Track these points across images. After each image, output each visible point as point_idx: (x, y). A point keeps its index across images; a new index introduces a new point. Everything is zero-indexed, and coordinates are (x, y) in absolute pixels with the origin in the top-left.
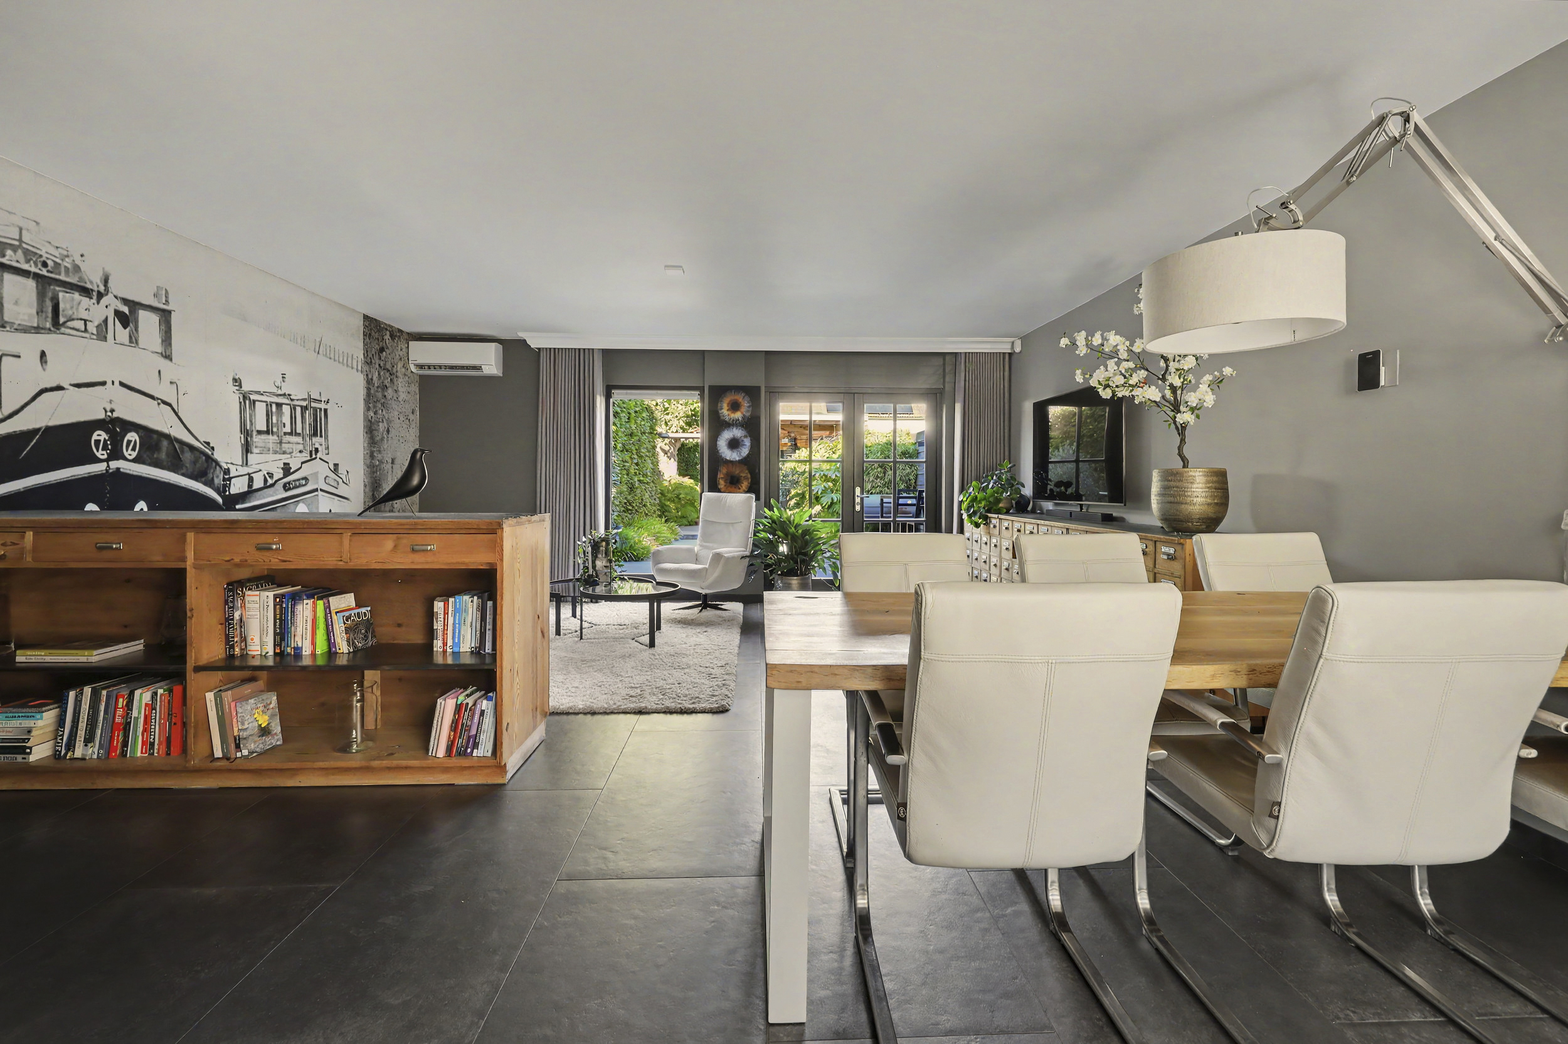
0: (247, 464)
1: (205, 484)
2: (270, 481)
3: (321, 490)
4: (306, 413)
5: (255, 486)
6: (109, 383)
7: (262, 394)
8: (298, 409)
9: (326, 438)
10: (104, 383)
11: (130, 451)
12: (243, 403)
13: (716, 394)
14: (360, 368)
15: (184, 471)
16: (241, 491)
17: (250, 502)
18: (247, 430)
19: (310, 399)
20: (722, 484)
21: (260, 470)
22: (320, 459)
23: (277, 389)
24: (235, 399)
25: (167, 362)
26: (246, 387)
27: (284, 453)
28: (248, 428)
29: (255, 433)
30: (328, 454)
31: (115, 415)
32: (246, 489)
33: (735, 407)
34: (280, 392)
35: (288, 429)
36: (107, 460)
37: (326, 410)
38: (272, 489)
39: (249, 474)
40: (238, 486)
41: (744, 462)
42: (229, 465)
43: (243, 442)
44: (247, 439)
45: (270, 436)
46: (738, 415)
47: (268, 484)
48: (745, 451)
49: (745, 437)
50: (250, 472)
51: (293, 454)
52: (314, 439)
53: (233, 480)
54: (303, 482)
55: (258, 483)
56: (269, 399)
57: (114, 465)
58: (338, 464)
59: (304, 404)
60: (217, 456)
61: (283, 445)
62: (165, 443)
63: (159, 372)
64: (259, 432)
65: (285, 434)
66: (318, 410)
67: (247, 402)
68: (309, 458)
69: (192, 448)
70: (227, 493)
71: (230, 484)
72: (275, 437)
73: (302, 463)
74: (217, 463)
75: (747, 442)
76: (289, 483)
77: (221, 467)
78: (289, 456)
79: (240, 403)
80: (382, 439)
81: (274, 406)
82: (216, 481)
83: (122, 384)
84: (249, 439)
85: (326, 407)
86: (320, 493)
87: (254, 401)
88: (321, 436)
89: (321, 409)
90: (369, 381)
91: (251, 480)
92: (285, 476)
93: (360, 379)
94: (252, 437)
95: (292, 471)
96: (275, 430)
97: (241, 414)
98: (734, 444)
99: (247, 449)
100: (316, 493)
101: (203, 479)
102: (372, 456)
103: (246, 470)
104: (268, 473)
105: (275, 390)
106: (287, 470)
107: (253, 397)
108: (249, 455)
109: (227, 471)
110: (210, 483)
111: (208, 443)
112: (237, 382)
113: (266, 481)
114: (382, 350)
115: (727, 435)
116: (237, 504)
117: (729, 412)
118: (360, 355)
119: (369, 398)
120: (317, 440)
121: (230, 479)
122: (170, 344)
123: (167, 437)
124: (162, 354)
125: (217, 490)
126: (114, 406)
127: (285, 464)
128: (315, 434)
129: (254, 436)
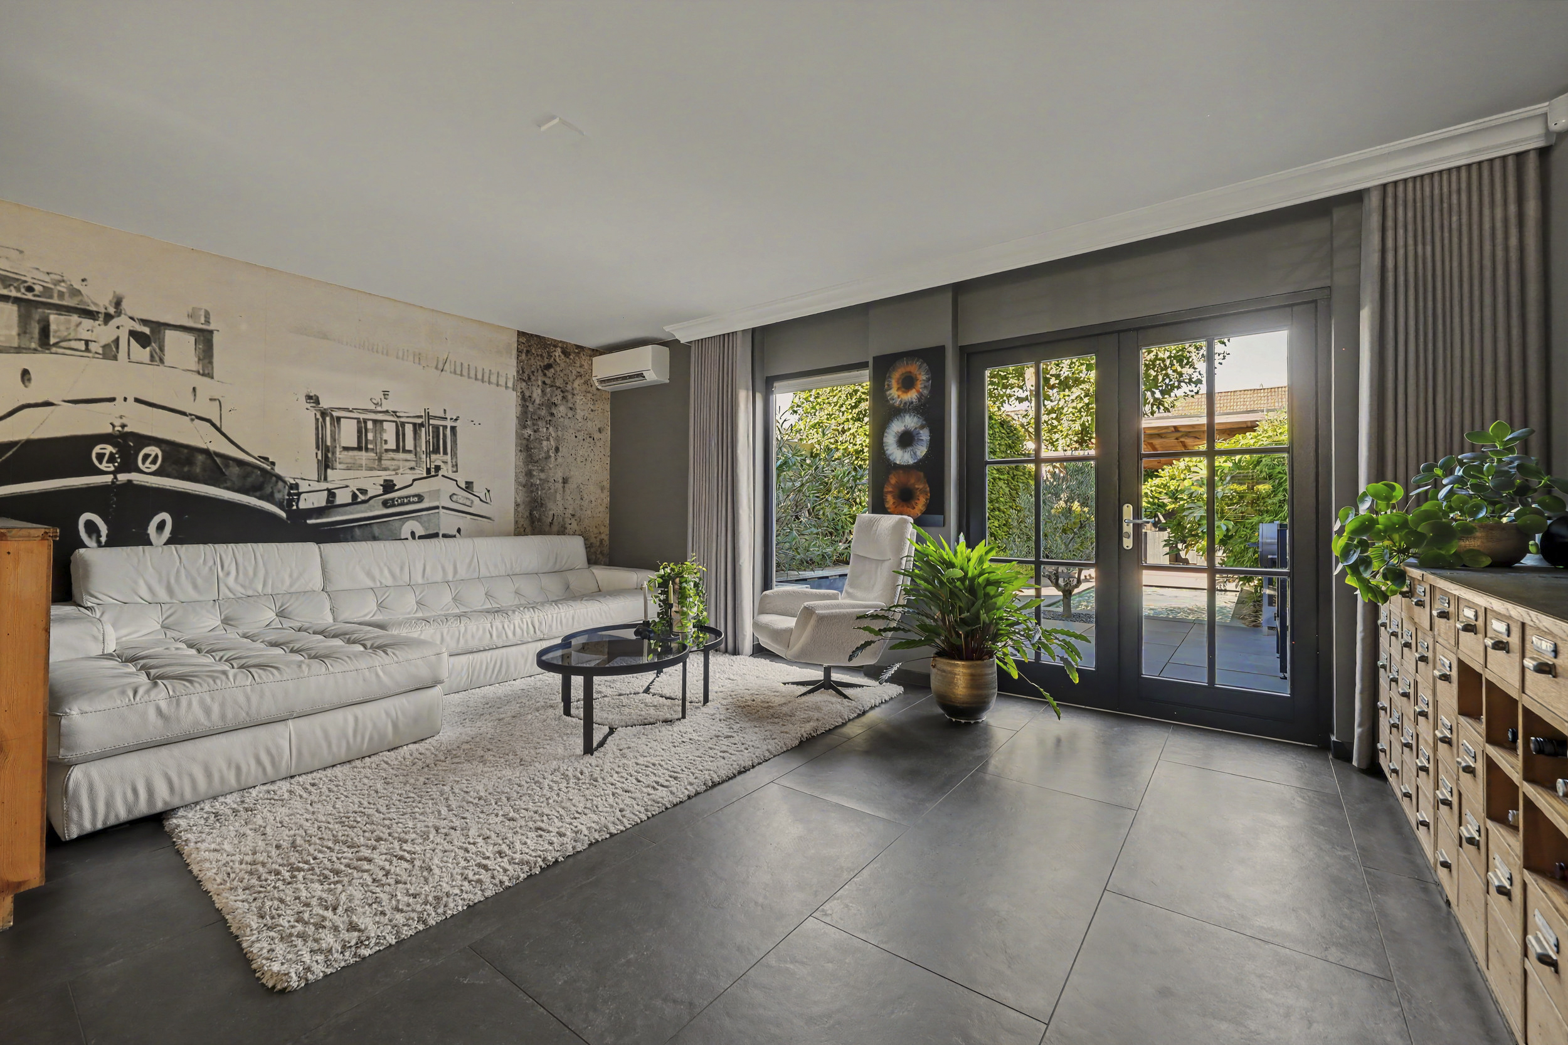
0: (326, 479)
1: (260, 498)
2: (361, 497)
3: (443, 508)
4: (421, 430)
5: (338, 501)
6: (120, 399)
7: (351, 411)
8: (409, 429)
9: (454, 454)
10: (113, 400)
11: (147, 464)
12: (321, 420)
13: (882, 367)
14: (510, 384)
15: (229, 484)
16: (316, 506)
17: (327, 517)
18: (326, 445)
19: (429, 417)
20: (890, 501)
21: (347, 486)
22: (443, 476)
23: (374, 406)
24: (309, 416)
25: (206, 380)
26: (325, 404)
27: (385, 469)
28: (329, 443)
29: (338, 450)
30: (457, 471)
31: (126, 429)
32: (323, 504)
33: (908, 383)
34: (379, 409)
35: (392, 445)
36: (114, 473)
37: (453, 429)
38: (367, 505)
39: (328, 490)
40: (311, 501)
41: (919, 465)
42: (297, 481)
43: (320, 457)
44: (326, 457)
45: (363, 453)
46: (912, 396)
47: (359, 500)
48: (922, 450)
49: (922, 427)
50: (330, 488)
51: (401, 471)
52: (433, 457)
53: (303, 496)
54: (416, 499)
55: (343, 497)
56: (362, 416)
57: (122, 477)
58: (472, 483)
59: (419, 421)
60: (278, 470)
61: (383, 462)
62: (200, 458)
63: (194, 389)
64: (346, 449)
65: (387, 451)
66: (441, 428)
67: (328, 419)
68: (425, 475)
69: (240, 463)
70: (295, 507)
71: (298, 499)
72: (372, 455)
73: (414, 480)
74: (279, 478)
75: (925, 435)
76: (393, 499)
77: (285, 482)
78: (394, 473)
79: (317, 420)
80: (548, 457)
81: (370, 425)
82: (278, 496)
83: (137, 400)
84: (330, 455)
85: (454, 424)
86: (442, 511)
87: (339, 419)
88: (445, 453)
89: (445, 427)
90: (525, 399)
91: (331, 494)
92: (386, 492)
93: (511, 400)
94: (334, 453)
95: (396, 488)
96: (370, 446)
97: (317, 428)
98: (906, 440)
99: (326, 464)
100: (437, 511)
101: (258, 494)
102: (529, 474)
103: (324, 485)
104: (358, 490)
105: (373, 407)
106: (389, 486)
107: (335, 414)
108: (329, 471)
109: (296, 486)
110: (269, 498)
111: (266, 459)
112: (313, 399)
113: (355, 496)
114: (549, 366)
115: (897, 427)
116: (310, 518)
117: (900, 393)
118: (512, 372)
119: (526, 417)
120: (438, 459)
121: (299, 494)
122: (211, 363)
123: (206, 452)
124: (198, 373)
125: (281, 507)
126: (124, 421)
127: (385, 481)
128: (436, 451)
129: (338, 453)
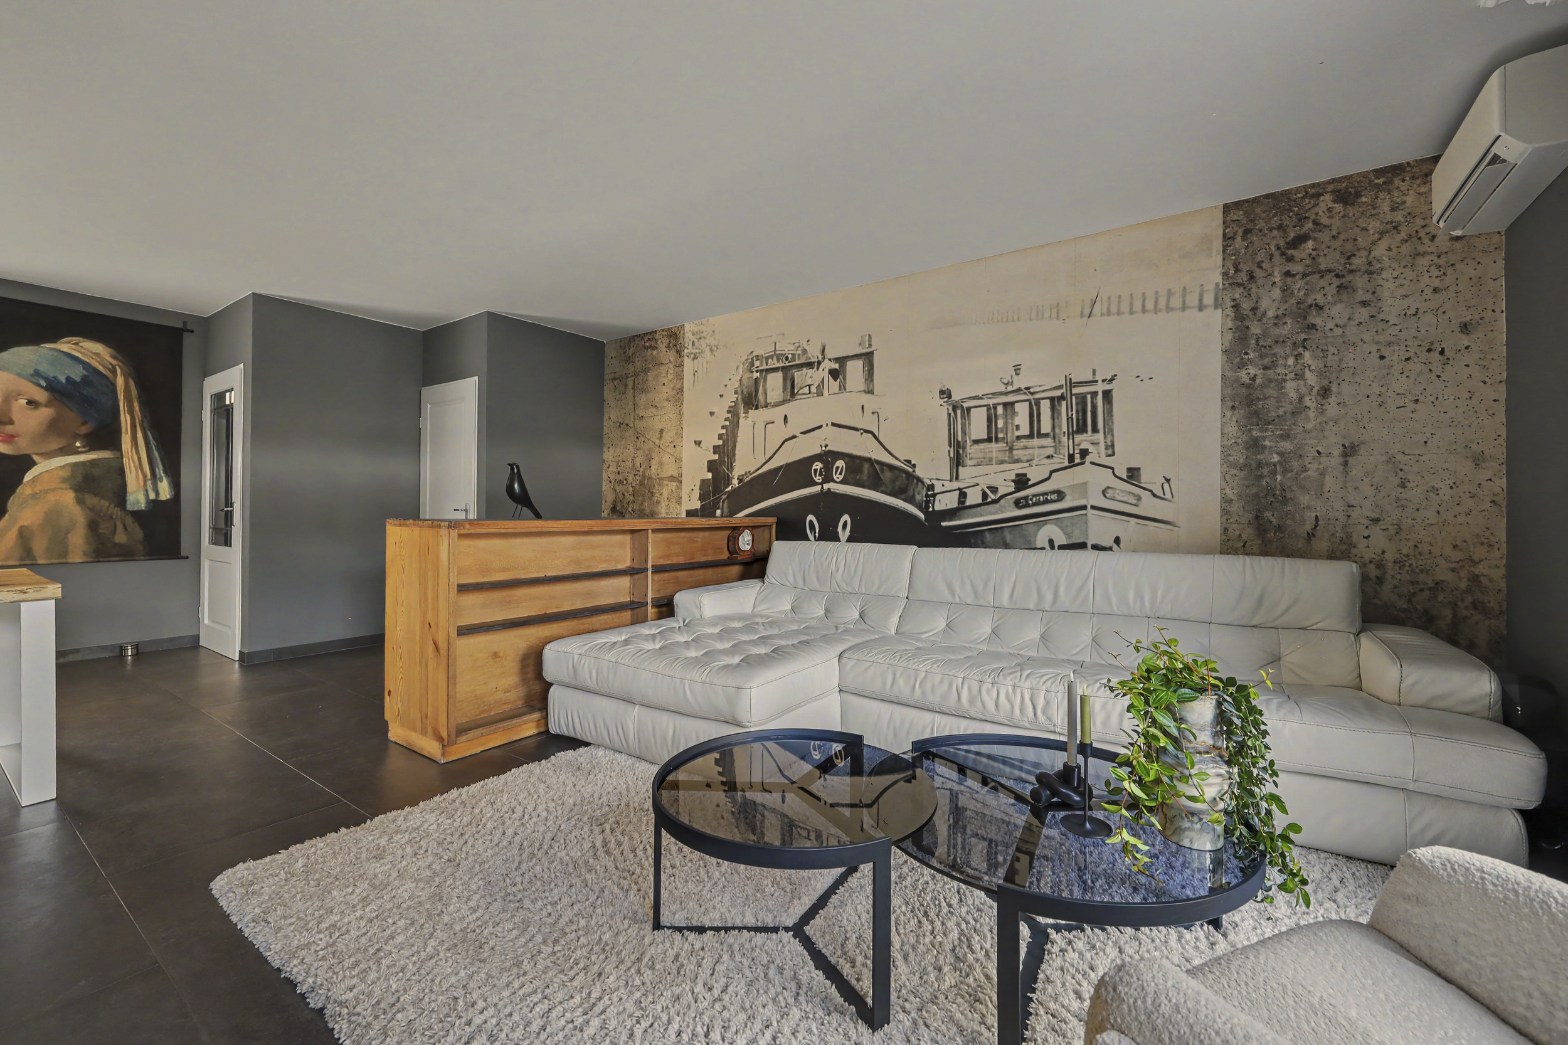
0: (957, 478)
1: (905, 500)
2: (992, 496)
3: (1093, 507)
4: (1060, 405)
5: (968, 503)
6: (824, 425)
7: (981, 398)
8: (1045, 406)
9: (1109, 430)
10: (821, 427)
11: (838, 475)
12: (953, 414)
14: (1209, 299)
15: (883, 489)
16: (949, 507)
17: (960, 519)
18: (958, 442)
19: (1071, 384)
21: (977, 485)
22: (1092, 463)
23: (1004, 386)
24: (941, 411)
25: (869, 396)
26: (956, 397)
27: (1018, 461)
28: (960, 439)
29: (969, 443)
30: (1113, 454)
31: (828, 448)
32: (955, 505)
34: (1010, 388)
35: (1025, 430)
36: (821, 484)
37: (1107, 395)
38: (997, 506)
39: (959, 489)
40: (945, 502)
42: (934, 482)
43: (952, 455)
44: (958, 452)
45: (993, 445)
47: (989, 500)
50: (961, 487)
51: (1034, 462)
52: (1078, 438)
53: (938, 497)
54: (1054, 497)
55: (974, 498)
56: (991, 402)
57: (826, 486)
58: (1138, 469)
59: (1058, 393)
60: (919, 472)
61: (1015, 452)
62: (866, 466)
63: (863, 407)
64: (976, 442)
65: (1018, 438)
66: (1089, 397)
67: (959, 412)
68: (1066, 464)
69: (891, 467)
70: (931, 509)
71: (934, 500)
72: (1002, 445)
73: (1052, 472)
74: (919, 480)
76: (1026, 498)
77: (923, 483)
78: (1027, 464)
79: (949, 415)
80: (1299, 410)
81: (1000, 410)
82: (918, 497)
83: (833, 424)
84: (961, 451)
85: (1107, 387)
86: (1090, 511)
87: (969, 409)
88: (1095, 430)
89: (1094, 394)
90: (1241, 319)
91: (963, 495)
92: (1018, 490)
94: (964, 448)
95: (1030, 483)
96: (1000, 435)
97: (949, 425)
99: (957, 461)
100: (1083, 512)
101: (903, 496)
102: (1254, 445)
103: (956, 485)
104: (988, 488)
105: (1002, 388)
106: (1021, 482)
107: (965, 405)
108: (961, 468)
109: (931, 487)
110: (910, 500)
111: (909, 462)
112: (946, 394)
113: (985, 496)
114: (1300, 240)
116: (944, 521)
118: (1210, 277)
119: (1244, 347)
120: (1083, 440)
121: (934, 495)
122: (872, 380)
123: (869, 460)
124: (865, 391)
125: (919, 507)
126: (827, 442)
127: (1017, 475)
128: (1082, 429)
129: (968, 447)
